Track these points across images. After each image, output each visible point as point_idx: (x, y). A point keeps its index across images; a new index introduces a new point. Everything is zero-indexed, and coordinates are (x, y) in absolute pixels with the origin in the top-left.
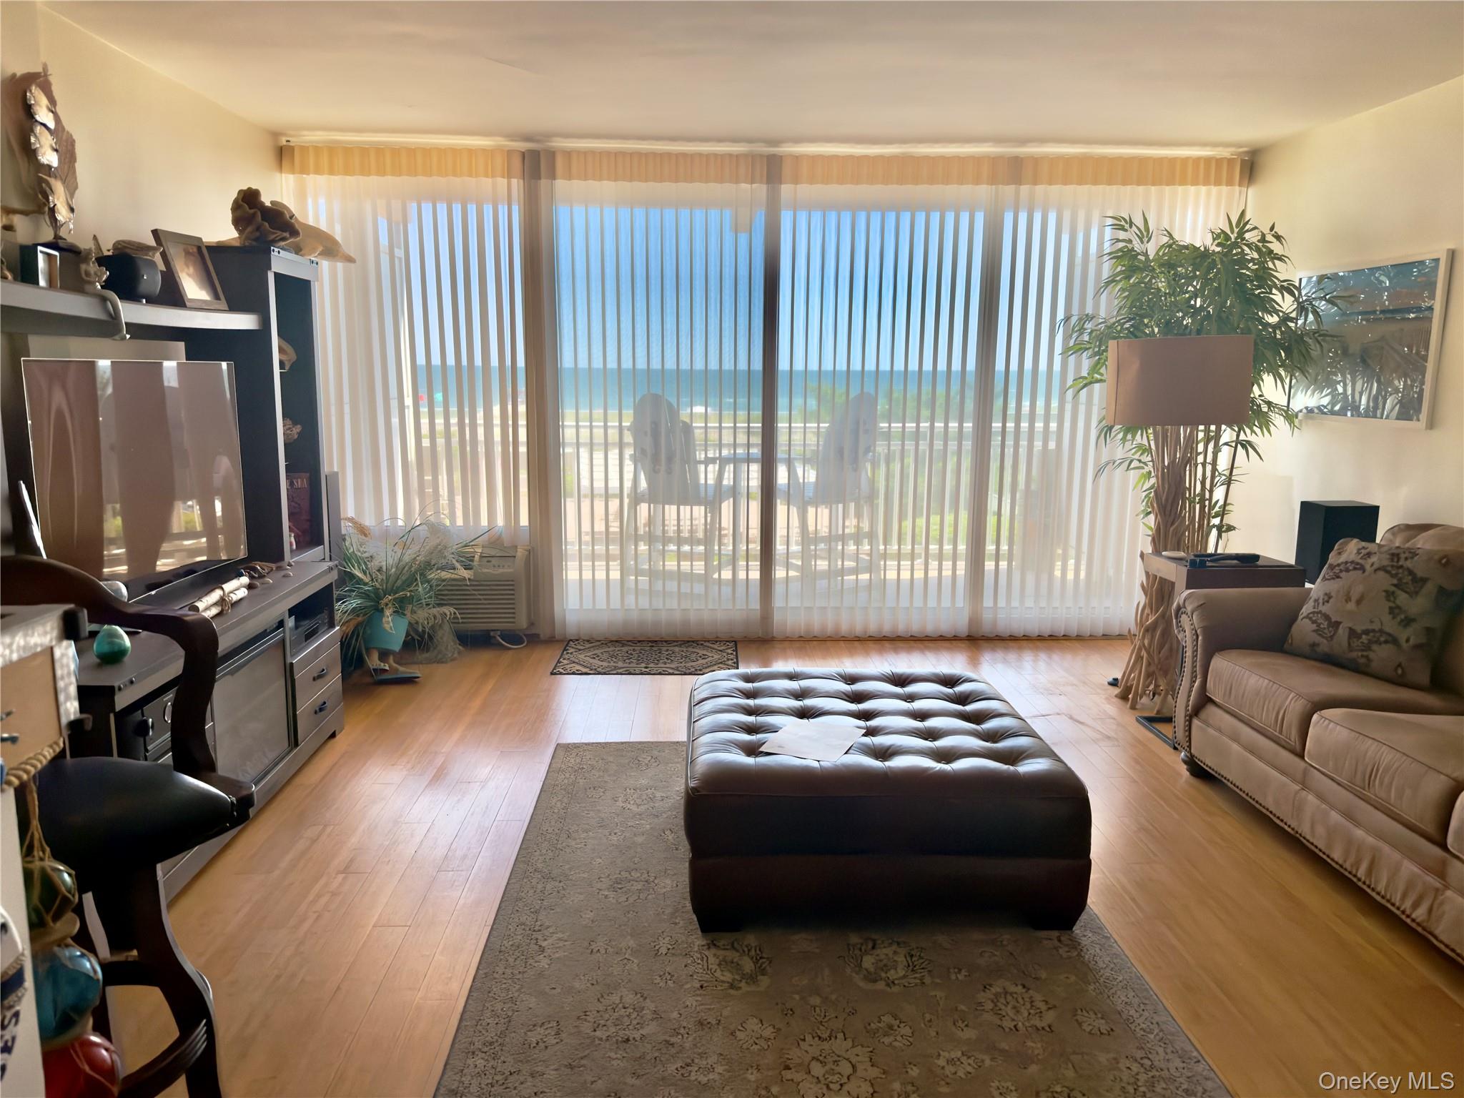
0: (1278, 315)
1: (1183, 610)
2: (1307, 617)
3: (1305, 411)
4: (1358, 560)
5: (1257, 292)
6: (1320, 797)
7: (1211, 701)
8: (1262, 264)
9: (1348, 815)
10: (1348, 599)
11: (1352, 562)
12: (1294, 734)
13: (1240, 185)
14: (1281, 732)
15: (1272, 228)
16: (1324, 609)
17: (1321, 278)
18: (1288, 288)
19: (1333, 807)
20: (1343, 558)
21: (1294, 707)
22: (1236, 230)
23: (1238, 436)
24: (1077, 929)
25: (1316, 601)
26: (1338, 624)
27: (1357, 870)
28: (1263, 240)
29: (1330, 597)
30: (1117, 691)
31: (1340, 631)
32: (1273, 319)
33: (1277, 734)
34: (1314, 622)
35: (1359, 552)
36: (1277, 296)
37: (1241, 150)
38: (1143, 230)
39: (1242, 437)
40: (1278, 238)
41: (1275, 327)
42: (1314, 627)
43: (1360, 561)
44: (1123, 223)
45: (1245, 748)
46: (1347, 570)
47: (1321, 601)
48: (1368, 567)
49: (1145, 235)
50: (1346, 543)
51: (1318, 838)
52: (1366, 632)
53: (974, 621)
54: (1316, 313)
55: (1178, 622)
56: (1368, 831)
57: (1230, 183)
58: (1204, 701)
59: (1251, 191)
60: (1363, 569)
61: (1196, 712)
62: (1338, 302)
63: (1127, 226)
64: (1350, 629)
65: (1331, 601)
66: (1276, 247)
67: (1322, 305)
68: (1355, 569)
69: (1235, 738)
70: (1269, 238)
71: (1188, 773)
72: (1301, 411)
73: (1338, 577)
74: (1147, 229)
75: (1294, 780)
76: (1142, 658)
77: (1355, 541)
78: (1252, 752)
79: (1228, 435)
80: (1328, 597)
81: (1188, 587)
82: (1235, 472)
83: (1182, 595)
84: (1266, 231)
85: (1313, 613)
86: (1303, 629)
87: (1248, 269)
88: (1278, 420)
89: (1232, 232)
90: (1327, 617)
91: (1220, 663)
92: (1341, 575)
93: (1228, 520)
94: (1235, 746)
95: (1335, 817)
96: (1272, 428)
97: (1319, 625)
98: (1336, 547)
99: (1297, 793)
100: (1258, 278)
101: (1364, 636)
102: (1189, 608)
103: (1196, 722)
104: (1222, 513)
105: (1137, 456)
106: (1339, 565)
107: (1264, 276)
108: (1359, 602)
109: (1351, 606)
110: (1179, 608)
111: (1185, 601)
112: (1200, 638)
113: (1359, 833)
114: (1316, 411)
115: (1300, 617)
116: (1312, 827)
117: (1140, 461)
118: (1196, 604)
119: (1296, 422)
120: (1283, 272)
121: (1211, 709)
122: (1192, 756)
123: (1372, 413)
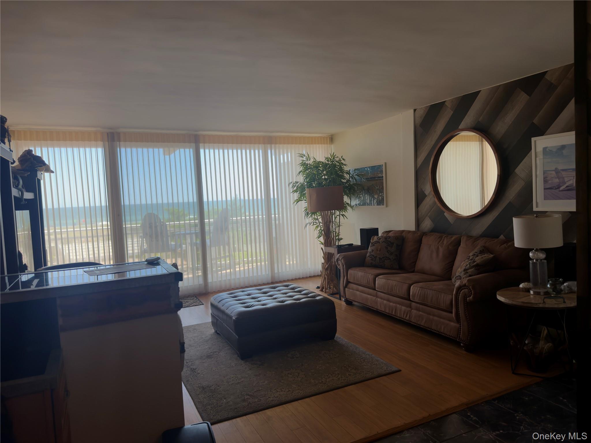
0: (346, 180)
1: (339, 259)
2: (369, 256)
3: (355, 205)
4: (378, 240)
5: (340, 174)
6: (381, 298)
7: (350, 282)
8: (341, 167)
9: (388, 300)
10: (377, 251)
11: (377, 241)
12: (372, 285)
13: (330, 144)
14: (369, 285)
15: (342, 157)
16: (372, 254)
17: (355, 170)
18: (348, 173)
19: (384, 299)
20: (374, 241)
21: (371, 277)
22: (333, 157)
23: (340, 213)
24: (335, 339)
25: (370, 252)
26: (376, 257)
27: (392, 313)
28: (340, 160)
29: (373, 251)
30: (319, 290)
31: (377, 259)
32: (345, 181)
33: (368, 285)
34: (371, 257)
35: (377, 239)
36: (345, 175)
37: (328, 135)
38: (308, 157)
39: (341, 213)
40: (344, 159)
41: (346, 183)
42: (371, 259)
43: (379, 241)
44: (302, 155)
45: (361, 292)
46: (376, 243)
47: (371, 252)
48: (380, 242)
49: (308, 158)
50: (375, 236)
51: (382, 309)
52: (383, 258)
53: (273, 277)
54: (355, 179)
55: (338, 263)
56: (394, 303)
57: (327, 144)
58: (348, 282)
59: (332, 145)
60: (379, 242)
61: (346, 287)
62: (360, 176)
63: (303, 156)
64: (379, 258)
65: (374, 251)
66: (343, 161)
67: (356, 177)
68: (377, 243)
69: (357, 290)
70: (341, 159)
71: (346, 304)
72: (354, 205)
73: (374, 245)
74: (309, 157)
75: (374, 296)
76: (326, 278)
77: (376, 236)
78: (363, 292)
79: (338, 213)
80: (373, 250)
81: (338, 253)
82: (340, 223)
83: (337, 256)
84: (340, 158)
85: (370, 255)
86: (368, 259)
87: (337, 168)
88: (349, 208)
89: (332, 158)
90: (373, 256)
91: (351, 271)
92: (375, 245)
93: (340, 237)
94: (358, 293)
95: (385, 302)
96: (348, 211)
97: (372, 258)
98: (372, 238)
99: (375, 299)
100: (340, 170)
101: (383, 259)
102: (340, 258)
103: (346, 289)
104: (338, 235)
105: (314, 221)
106: (374, 242)
107: (341, 170)
108: (380, 251)
109: (378, 252)
110: (337, 259)
111: (339, 257)
112: (344, 266)
113: (391, 304)
114: (358, 205)
115: (367, 257)
116: (380, 306)
117: (316, 222)
118: (342, 257)
119: (353, 208)
120: (346, 168)
121: (351, 285)
122: (347, 299)
123: (370, 204)
